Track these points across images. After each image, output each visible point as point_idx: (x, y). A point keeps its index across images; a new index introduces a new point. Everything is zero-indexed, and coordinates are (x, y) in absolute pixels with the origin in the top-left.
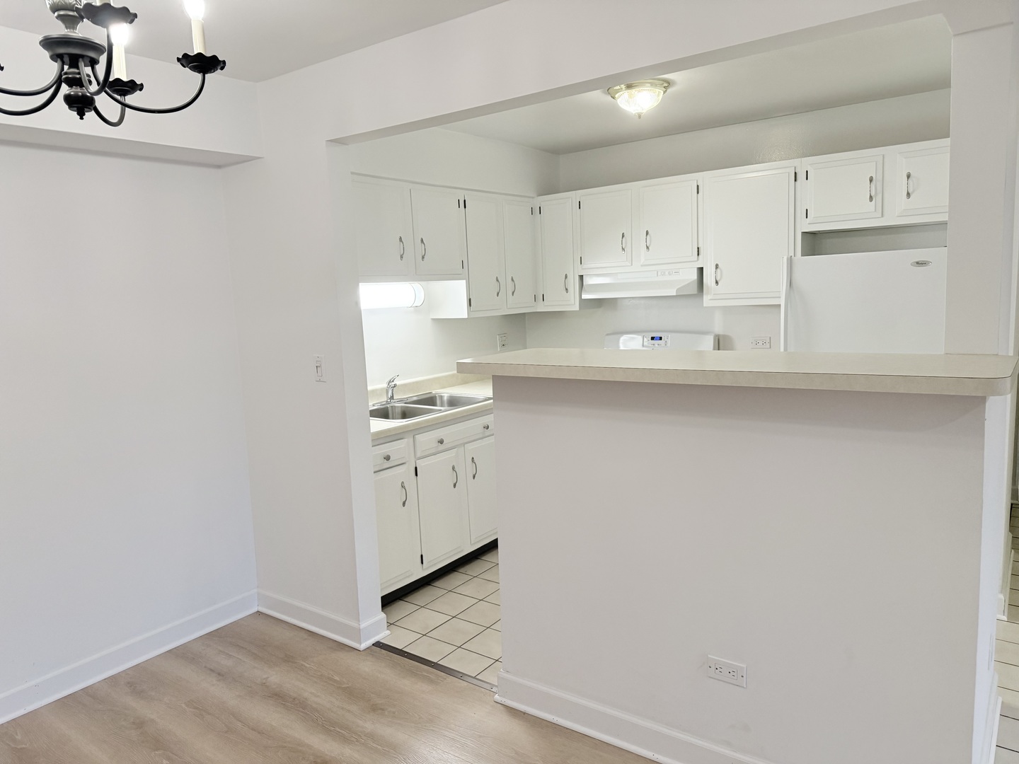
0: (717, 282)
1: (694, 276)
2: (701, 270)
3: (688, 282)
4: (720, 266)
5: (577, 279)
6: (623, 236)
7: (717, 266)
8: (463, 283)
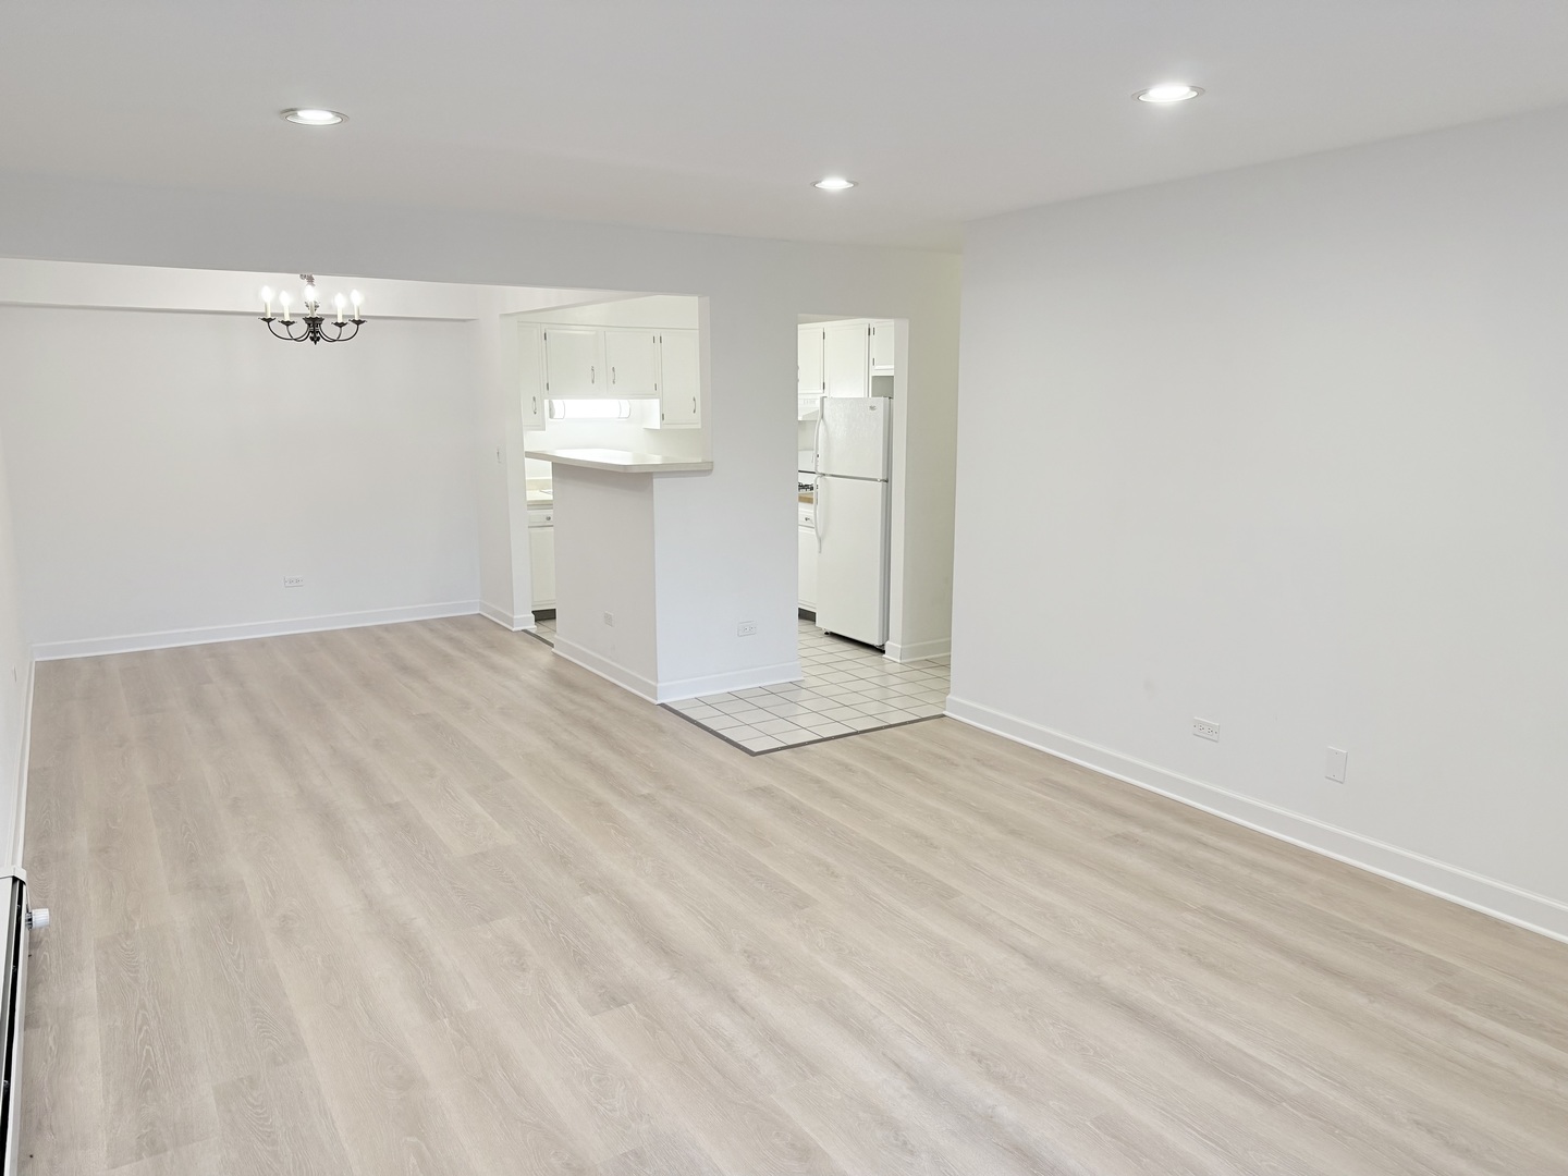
8: (656, 403)
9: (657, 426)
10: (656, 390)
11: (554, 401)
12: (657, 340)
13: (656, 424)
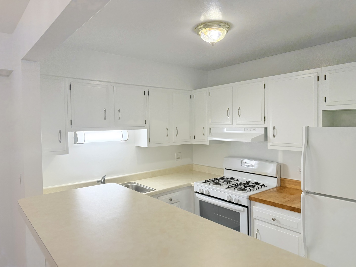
0: (274, 136)
1: (263, 132)
2: (266, 129)
3: (260, 135)
4: (276, 127)
5: (209, 129)
6: (228, 110)
7: (274, 128)
8: (146, 131)
9: (146, 145)
10: (145, 124)
11: (77, 132)
12: (147, 93)
13: (144, 143)
